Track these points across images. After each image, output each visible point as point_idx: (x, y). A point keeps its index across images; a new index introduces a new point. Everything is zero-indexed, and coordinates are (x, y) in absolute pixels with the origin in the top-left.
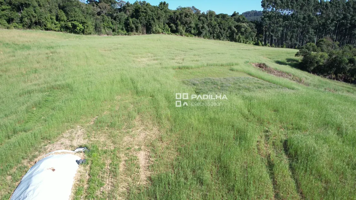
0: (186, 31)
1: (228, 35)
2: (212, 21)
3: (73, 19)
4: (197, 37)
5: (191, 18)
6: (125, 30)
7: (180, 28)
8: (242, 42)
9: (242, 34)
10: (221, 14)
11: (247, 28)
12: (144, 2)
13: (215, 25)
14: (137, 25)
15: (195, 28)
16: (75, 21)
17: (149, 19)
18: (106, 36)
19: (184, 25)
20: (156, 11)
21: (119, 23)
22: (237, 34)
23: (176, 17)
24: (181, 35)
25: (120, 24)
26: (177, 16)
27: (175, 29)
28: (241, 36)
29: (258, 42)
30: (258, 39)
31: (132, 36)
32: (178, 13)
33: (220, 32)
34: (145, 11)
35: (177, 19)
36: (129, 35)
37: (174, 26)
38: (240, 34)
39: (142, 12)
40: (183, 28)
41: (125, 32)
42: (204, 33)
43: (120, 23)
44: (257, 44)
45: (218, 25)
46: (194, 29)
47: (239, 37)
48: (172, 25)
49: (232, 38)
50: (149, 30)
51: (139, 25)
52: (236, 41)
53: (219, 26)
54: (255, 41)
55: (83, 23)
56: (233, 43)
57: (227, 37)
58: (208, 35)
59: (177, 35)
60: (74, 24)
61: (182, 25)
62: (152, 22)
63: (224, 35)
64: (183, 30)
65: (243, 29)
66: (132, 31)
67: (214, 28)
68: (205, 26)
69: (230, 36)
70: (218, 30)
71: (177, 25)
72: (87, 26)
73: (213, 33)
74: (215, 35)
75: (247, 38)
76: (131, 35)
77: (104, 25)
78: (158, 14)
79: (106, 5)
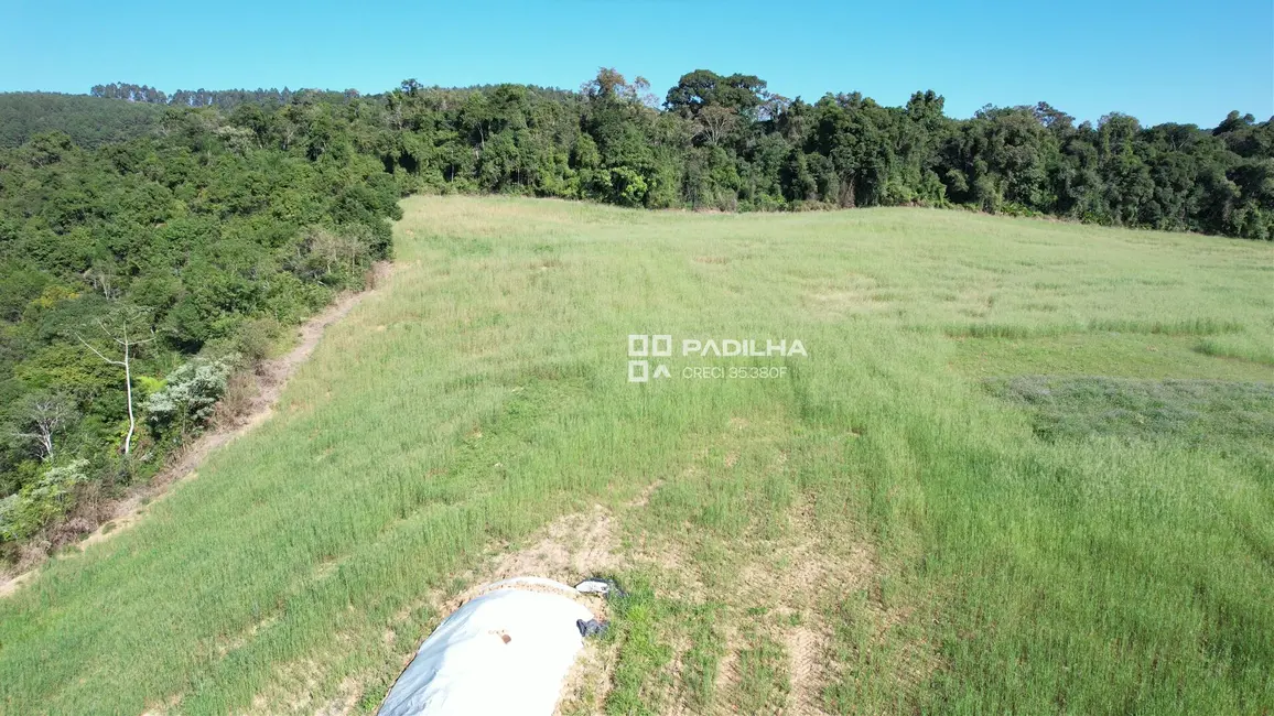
0: (1010, 196)
1: (1195, 211)
2: (1122, 157)
3: (619, 158)
4: (1052, 219)
5: (1033, 145)
6: (780, 195)
7: (987, 183)
8: (1265, 235)
9: (1267, 201)
10: (1165, 127)
12: (855, 95)
13: (1136, 171)
14: (824, 177)
15: (1047, 184)
16: (624, 167)
17: (869, 155)
18: (716, 212)
19: (1003, 172)
20: (897, 124)
21: (762, 171)
22: (1238, 203)
23: (971, 143)
24: (989, 208)
25: (765, 175)
26: (976, 141)
27: (965, 187)
28: (1259, 213)
31: (802, 213)
32: (980, 129)
33: (1156, 197)
34: (854, 126)
35: (975, 150)
36: (792, 209)
37: (961, 177)
38: (1252, 204)
39: (846, 130)
40: (997, 185)
41: (782, 200)
42: (1084, 201)
43: (765, 168)
45: (1147, 168)
46: (1042, 186)
47: (1250, 218)
48: (952, 172)
49: (1211, 219)
50: (864, 191)
51: (832, 175)
52: (1230, 231)
53: (1153, 172)
55: (647, 172)
56: (1219, 242)
57: (1192, 216)
58: (1099, 209)
59: (970, 209)
60: (620, 176)
61: (992, 173)
62: (879, 164)
63: (1174, 210)
64: (997, 191)
66: (804, 198)
67: (1132, 183)
68: (1091, 174)
69: (1201, 216)
70: (1146, 187)
71: (972, 173)
72: (659, 182)
73: (1125, 202)
74: (1133, 209)
76: (799, 210)
77: (711, 176)
78: (901, 137)
79: (726, 112)
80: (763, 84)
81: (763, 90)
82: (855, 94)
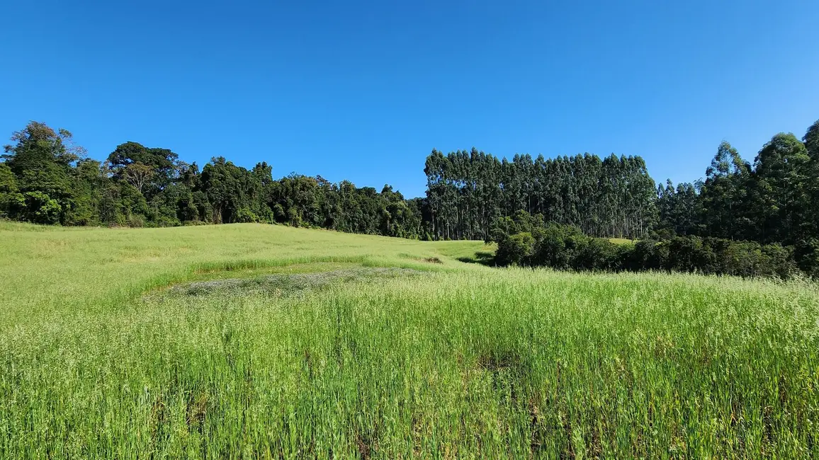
0: (305, 218)
3: (34, 185)
4: (325, 230)
5: (312, 191)
6: (175, 217)
7: (293, 211)
8: (401, 235)
9: (400, 220)
10: (364, 188)
11: (405, 210)
13: (355, 206)
14: (202, 205)
15: (321, 212)
16: (37, 192)
17: (229, 192)
19: (300, 205)
20: (245, 176)
22: (391, 221)
23: (285, 190)
24: (296, 225)
25: (167, 205)
26: (287, 189)
27: (283, 214)
28: (398, 226)
29: (426, 235)
30: (425, 230)
31: (190, 227)
32: (289, 183)
33: (364, 219)
34: (220, 175)
35: (286, 194)
36: (183, 225)
37: (281, 208)
38: (396, 221)
39: (216, 178)
40: (298, 212)
42: (337, 221)
43: (167, 201)
44: (425, 239)
45: (359, 205)
46: (318, 213)
47: (396, 228)
48: (277, 205)
49: (384, 230)
50: (228, 214)
51: (208, 204)
52: (390, 234)
53: (362, 207)
54: (421, 234)
55: (61, 196)
56: (387, 239)
57: (377, 227)
58: (343, 225)
59: (286, 225)
60: (33, 198)
61: (295, 206)
62: (235, 198)
63: (371, 224)
64: (299, 216)
65: (400, 212)
66: (191, 218)
67: (354, 212)
68: (338, 207)
69: (380, 228)
70: (360, 215)
71: (286, 207)
72: (72, 205)
73: (354, 221)
74: (356, 224)
75: (407, 229)
76: (188, 226)
77: (123, 204)
78: (247, 184)
79: (146, 168)
80: (176, 156)
81: (176, 160)
82: (221, 158)
